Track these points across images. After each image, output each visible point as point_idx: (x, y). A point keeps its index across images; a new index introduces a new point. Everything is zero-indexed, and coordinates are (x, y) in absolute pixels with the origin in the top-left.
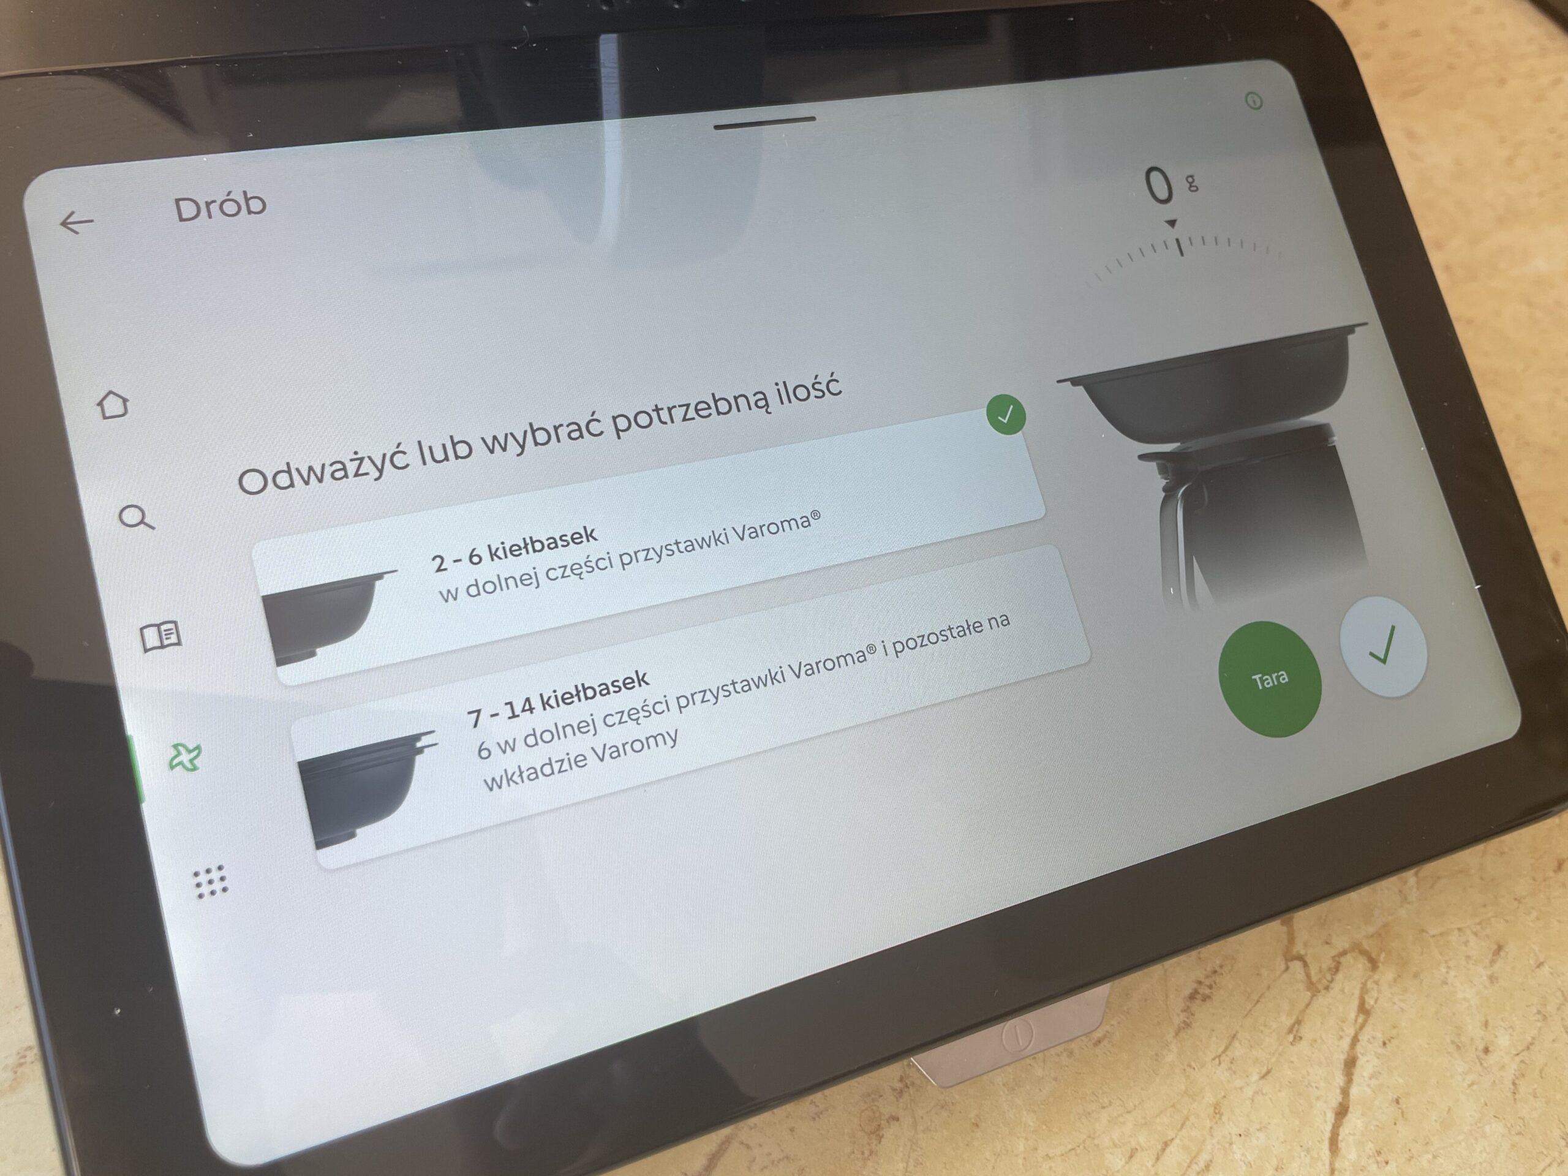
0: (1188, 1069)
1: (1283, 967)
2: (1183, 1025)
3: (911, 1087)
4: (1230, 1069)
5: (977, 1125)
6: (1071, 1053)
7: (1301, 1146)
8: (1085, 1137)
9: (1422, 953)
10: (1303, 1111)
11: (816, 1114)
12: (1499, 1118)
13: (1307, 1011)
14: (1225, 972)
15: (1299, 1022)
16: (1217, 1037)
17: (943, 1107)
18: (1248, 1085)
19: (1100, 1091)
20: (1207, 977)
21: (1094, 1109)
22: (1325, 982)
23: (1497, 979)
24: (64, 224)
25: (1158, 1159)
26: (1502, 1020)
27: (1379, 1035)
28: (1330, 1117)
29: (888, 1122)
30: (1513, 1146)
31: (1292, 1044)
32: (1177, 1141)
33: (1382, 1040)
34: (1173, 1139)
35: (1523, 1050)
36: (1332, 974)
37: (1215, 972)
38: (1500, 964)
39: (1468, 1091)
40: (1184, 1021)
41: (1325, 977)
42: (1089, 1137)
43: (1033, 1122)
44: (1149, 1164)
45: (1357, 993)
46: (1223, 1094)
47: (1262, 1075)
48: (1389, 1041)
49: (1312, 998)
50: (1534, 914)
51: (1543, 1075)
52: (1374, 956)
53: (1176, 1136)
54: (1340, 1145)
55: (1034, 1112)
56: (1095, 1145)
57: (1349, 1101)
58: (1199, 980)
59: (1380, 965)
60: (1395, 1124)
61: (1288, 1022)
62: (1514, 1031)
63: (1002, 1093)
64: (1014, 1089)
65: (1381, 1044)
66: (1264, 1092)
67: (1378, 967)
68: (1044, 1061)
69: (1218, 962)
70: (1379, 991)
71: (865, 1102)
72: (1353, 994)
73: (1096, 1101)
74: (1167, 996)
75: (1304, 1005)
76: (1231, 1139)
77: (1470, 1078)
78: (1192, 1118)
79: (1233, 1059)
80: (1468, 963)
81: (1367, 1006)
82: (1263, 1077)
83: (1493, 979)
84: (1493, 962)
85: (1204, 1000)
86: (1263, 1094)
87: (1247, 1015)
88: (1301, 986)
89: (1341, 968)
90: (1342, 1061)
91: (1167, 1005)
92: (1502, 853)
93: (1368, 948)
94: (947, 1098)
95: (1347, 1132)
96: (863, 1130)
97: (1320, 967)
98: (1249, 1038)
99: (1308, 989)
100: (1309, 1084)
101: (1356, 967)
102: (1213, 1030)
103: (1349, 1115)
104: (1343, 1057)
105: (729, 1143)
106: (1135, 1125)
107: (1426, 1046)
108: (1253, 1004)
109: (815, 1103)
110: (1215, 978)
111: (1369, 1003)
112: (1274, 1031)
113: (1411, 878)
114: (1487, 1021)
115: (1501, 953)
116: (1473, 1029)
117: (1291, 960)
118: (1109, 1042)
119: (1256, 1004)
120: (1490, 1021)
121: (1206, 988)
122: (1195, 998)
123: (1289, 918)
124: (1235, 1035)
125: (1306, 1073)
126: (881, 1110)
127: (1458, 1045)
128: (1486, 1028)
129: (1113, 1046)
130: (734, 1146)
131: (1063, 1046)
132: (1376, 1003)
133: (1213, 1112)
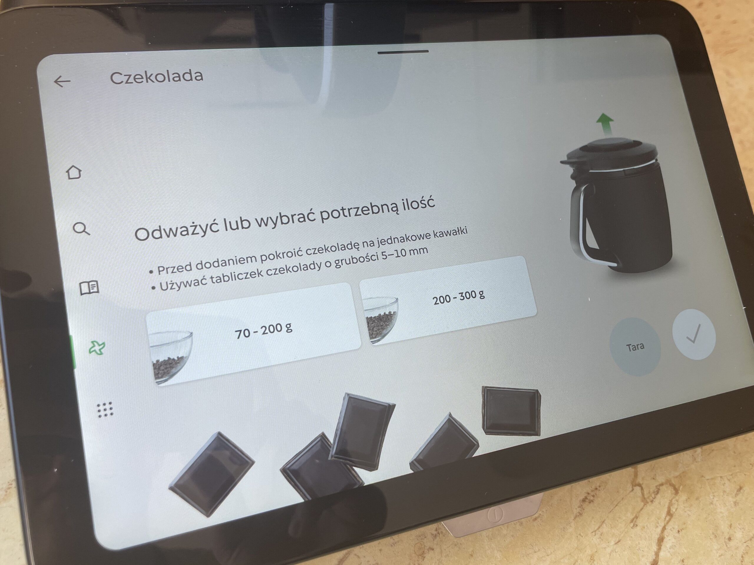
0: (579, 536)
1: (631, 489)
2: (578, 514)
3: (441, 534)
4: (600, 538)
5: (472, 556)
6: (521, 524)
9: (701, 488)
10: (635, 562)
11: (393, 543)
13: (641, 512)
14: (601, 489)
15: (636, 517)
16: (595, 522)
17: (456, 545)
18: (609, 546)
19: (534, 544)
20: (592, 491)
21: (531, 552)
22: (651, 498)
23: (738, 504)
24: (56, 82)
26: (739, 524)
27: (676, 527)
29: (428, 550)
31: (632, 528)
33: (677, 530)
36: (655, 495)
37: (596, 489)
38: (740, 496)
39: (719, 559)
40: (579, 512)
41: (651, 496)
43: (500, 556)
45: (667, 505)
46: (596, 550)
47: (616, 541)
48: (681, 530)
49: (644, 506)
52: (677, 487)
55: (501, 551)
57: (659, 559)
58: (588, 492)
59: (680, 492)
61: (630, 516)
62: (744, 530)
63: (485, 541)
64: (492, 539)
65: (677, 532)
66: (616, 551)
67: (679, 493)
68: (508, 527)
69: (598, 484)
70: (678, 505)
71: (418, 539)
72: (665, 506)
73: (532, 548)
74: (571, 499)
75: (640, 509)
77: (721, 552)
78: (579, 561)
79: (602, 533)
80: (724, 494)
81: (671, 512)
82: (616, 544)
83: (736, 503)
84: (736, 495)
85: (590, 503)
86: (615, 552)
87: (610, 512)
88: (639, 500)
89: (659, 492)
90: (657, 539)
91: (571, 504)
92: (746, 440)
93: (674, 483)
94: (458, 541)
96: (415, 553)
97: (650, 491)
98: (610, 523)
99: (642, 501)
100: (639, 549)
101: (667, 493)
102: (593, 518)
104: (657, 537)
105: (349, 554)
106: (550, 562)
107: (700, 535)
108: (614, 506)
109: (393, 538)
110: (596, 491)
111: (672, 511)
112: (624, 520)
113: (699, 450)
114: (731, 524)
115: (741, 491)
116: (724, 527)
117: (635, 486)
118: (541, 520)
119: (616, 506)
120: (733, 525)
121: (591, 497)
122: (585, 501)
123: (635, 466)
124: (604, 521)
125: (638, 543)
126: (425, 544)
127: (715, 535)
128: (731, 528)
129: (542, 522)
130: (352, 556)
131: (518, 521)
132: (676, 511)
133: (590, 558)
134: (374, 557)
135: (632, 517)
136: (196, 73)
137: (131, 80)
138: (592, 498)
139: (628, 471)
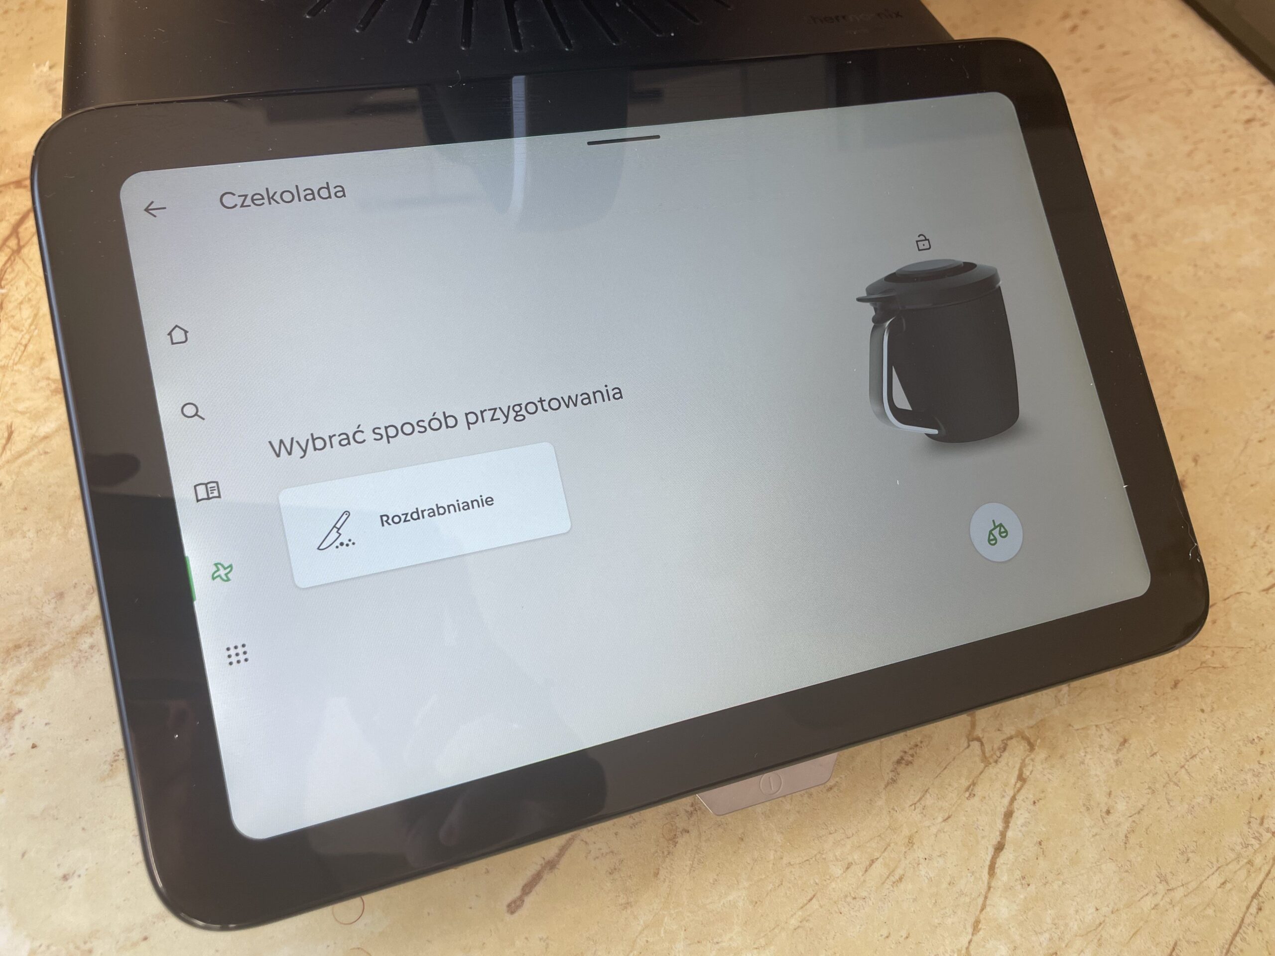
0: (892, 812)
1: (966, 745)
2: (891, 781)
3: (698, 811)
4: (922, 813)
5: (742, 840)
6: (811, 795)
7: (968, 869)
8: (816, 852)
9: (1068, 741)
10: (972, 846)
11: (633, 824)
12: (1112, 860)
13: (981, 777)
14: (924, 746)
15: (974, 784)
16: (914, 791)
17: (720, 826)
18: (934, 825)
19: (829, 823)
20: (911, 749)
21: (824, 834)
22: (995, 757)
23: (1121, 763)
24: (147, 210)
25: (866, 871)
26: (1122, 791)
27: (1031, 796)
28: (991, 851)
29: (681, 833)
30: (1121, 880)
31: (967, 799)
32: (881, 860)
33: (1033, 800)
34: (878, 858)
35: (1135, 814)
36: (1001, 752)
37: (917, 746)
38: (1124, 752)
39: (1092, 840)
40: (892, 778)
41: (995, 754)
42: (820, 853)
43: (781, 840)
44: (860, 874)
45: (1018, 766)
46: (916, 830)
47: (946, 817)
48: (1038, 801)
49: (985, 768)
50: (1153, 718)
51: (1148, 833)
52: (1032, 741)
53: (880, 857)
54: (996, 871)
55: (782, 833)
56: (823, 859)
57: (1005, 840)
58: (905, 750)
59: (1036, 748)
60: (1037, 859)
61: (965, 783)
62: (1129, 800)
63: (760, 819)
64: (769, 817)
65: (1032, 803)
66: (945, 830)
67: (1035, 749)
68: (791, 799)
69: (919, 739)
70: (1033, 766)
71: (667, 819)
72: (1014, 767)
73: (826, 829)
74: (881, 760)
75: (979, 772)
76: (919, 861)
77: (1095, 830)
78: (892, 845)
79: (925, 807)
80: (1100, 750)
81: (1024, 776)
82: (945, 820)
83: (1118, 762)
84: (1119, 750)
85: (907, 765)
86: (944, 832)
87: (937, 777)
88: (977, 759)
89: (1007, 748)
90: (1003, 813)
91: (880, 767)
92: (1134, 674)
93: (1028, 735)
94: (723, 820)
95: (1002, 862)
96: (664, 837)
97: (993, 747)
98: (937, 792)
99: (982, 761)
100: (978, 827)
101: (1018, 749)
102: (912, 786)
103: (1004, 850)
104: (1004, 810)
105: (574, 840)
106: (852, 847)
107: (1065, 806)
108: (942, 770)
109: (632, 817)
110: (916, 750)
111: (1026, 774)
112: (955, 789)
113: (1064, 688)
114: (1111, 792)
115: (1126, 744)
116: (1100, 796)
117: (972, 741)
118: (838, 789)
119: (944, 769)
120: (1113, 793)
121: (909, 756)
122: (901, 763)
123: (972, 712)
124: (927, 790)
125: (976, 820)
126: (677, 825)
127: (1088, 807)
128: (1110, 796)
129: (840, 792)
130: (577, 842)
131: (805, 791)
132: (1031, 774)
133: (907, 841)
134: (608, 843)
135: (967, 784)
136: (335, 188)
137: (248, 201)
138: (910, 759)
139: (963, 719)
